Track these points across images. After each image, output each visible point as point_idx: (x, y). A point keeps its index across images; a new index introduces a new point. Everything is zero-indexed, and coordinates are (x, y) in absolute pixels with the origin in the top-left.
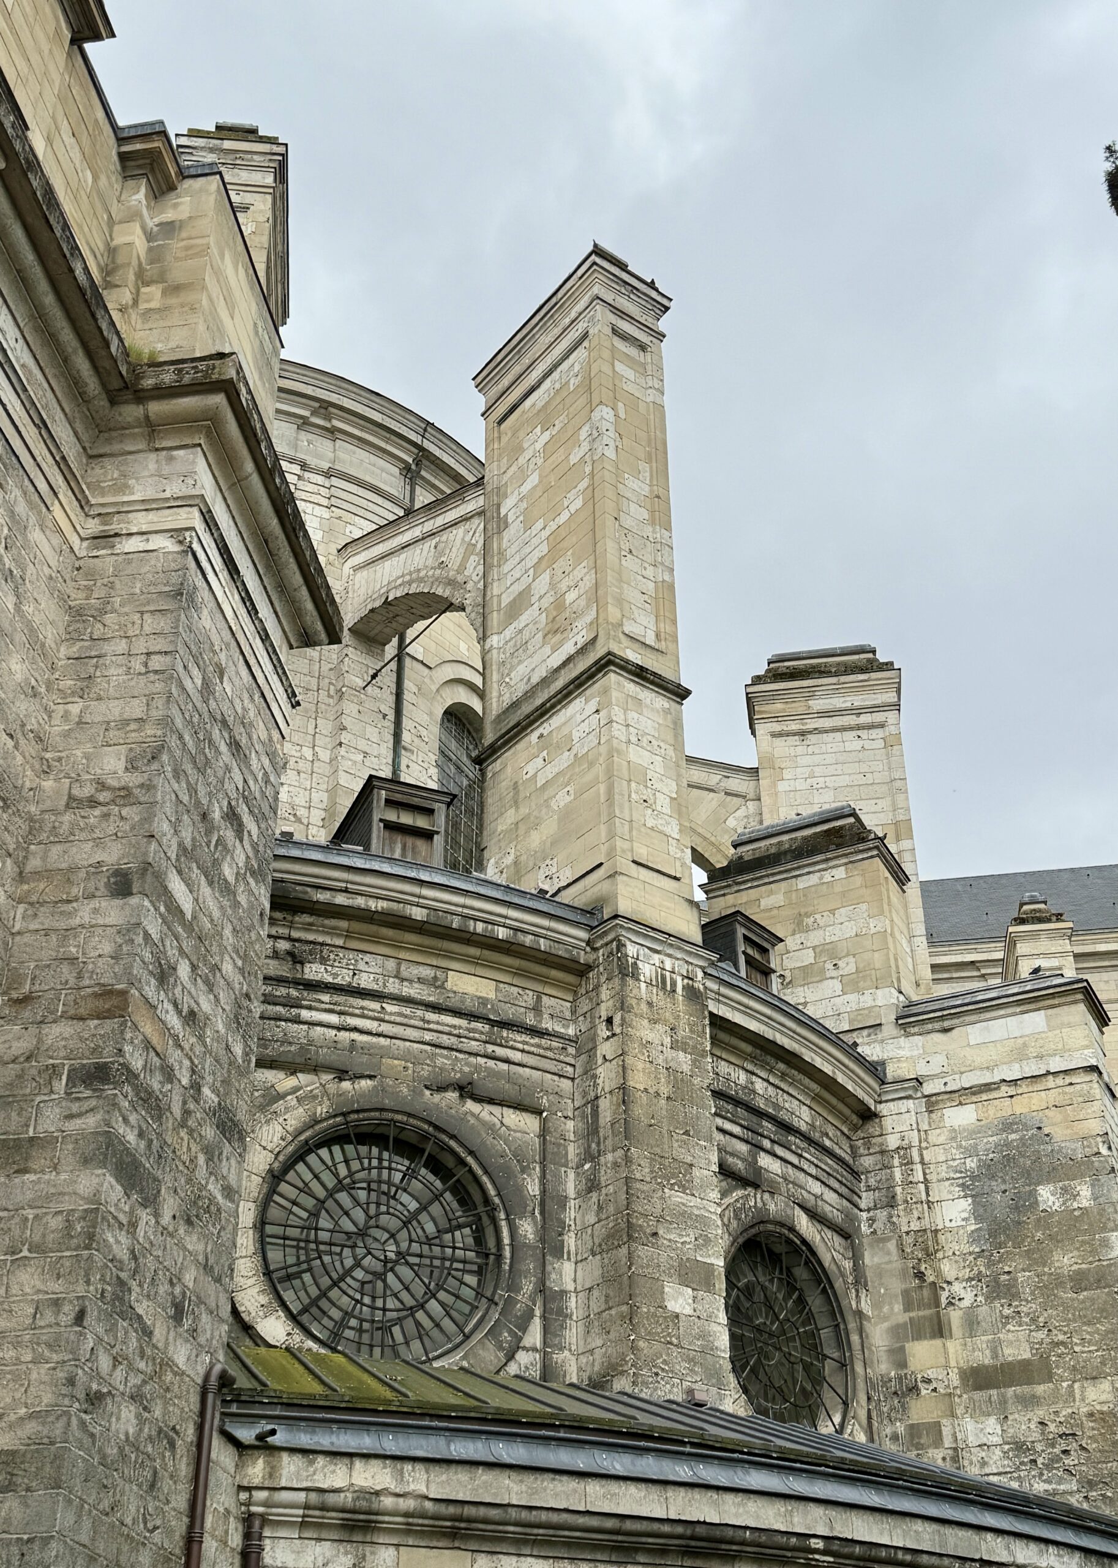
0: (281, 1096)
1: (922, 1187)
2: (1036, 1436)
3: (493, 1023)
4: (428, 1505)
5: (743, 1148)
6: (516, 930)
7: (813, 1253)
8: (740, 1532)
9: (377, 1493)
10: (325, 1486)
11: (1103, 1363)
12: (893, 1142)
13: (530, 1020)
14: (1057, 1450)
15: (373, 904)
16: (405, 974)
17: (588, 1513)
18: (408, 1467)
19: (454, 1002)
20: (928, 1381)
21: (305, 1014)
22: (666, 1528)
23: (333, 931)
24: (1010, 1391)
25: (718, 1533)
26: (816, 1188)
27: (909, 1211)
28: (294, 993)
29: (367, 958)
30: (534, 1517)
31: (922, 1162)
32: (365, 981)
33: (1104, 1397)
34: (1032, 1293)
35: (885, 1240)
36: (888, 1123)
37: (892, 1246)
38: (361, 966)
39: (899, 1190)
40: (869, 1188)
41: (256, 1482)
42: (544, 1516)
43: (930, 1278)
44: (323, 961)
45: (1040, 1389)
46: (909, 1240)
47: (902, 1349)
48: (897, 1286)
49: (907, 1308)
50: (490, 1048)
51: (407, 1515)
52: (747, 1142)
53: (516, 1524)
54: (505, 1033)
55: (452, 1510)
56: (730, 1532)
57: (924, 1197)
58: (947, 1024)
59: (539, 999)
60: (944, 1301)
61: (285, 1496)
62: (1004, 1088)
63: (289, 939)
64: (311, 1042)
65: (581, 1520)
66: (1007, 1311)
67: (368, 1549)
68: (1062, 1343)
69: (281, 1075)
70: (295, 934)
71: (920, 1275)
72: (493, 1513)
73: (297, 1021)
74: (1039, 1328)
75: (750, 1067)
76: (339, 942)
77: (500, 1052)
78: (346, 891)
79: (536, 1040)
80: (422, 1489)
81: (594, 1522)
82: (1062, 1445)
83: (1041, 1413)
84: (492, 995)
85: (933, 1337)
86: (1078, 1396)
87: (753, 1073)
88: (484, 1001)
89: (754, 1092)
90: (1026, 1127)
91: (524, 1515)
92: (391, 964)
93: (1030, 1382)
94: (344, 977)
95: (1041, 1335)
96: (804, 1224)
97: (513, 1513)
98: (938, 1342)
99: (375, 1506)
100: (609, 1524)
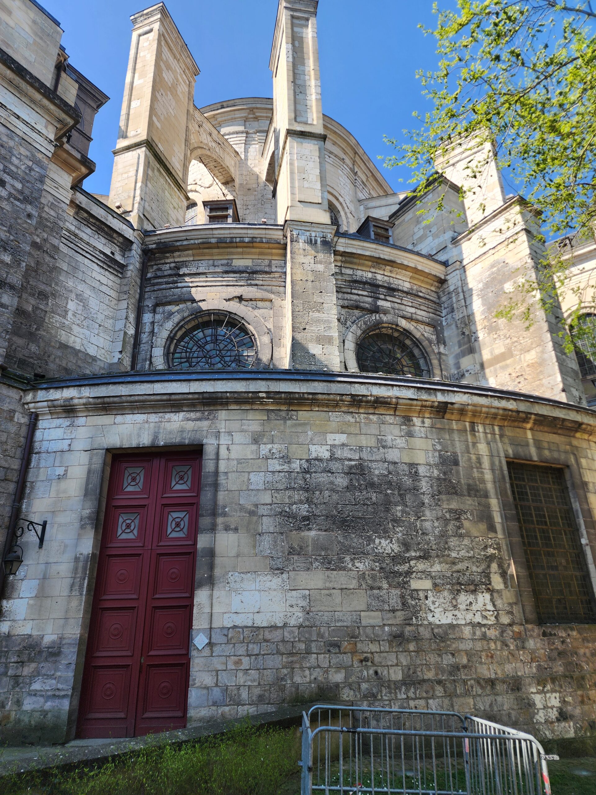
0: (173, 313)
1: (463, 301)
2: (508, 379)
3: (249, 273)
4: (91, 400)
5: (370, 300)
6: (253, 238)
7: (410, 333)
8: (225, 394)
9: (72, 399)
10: (52, 399)
11: (532, 344)
12: (452, 288)
13: (267, 269)
14: (516, 383)
15: (196, 242)
16: (216, 263)
17: (154, 394)
18: (83, 388)
19: (235, 269)
20: (467, 371)
21: (180, 285)
22: (190, 396)
23: (188, 256)
24: (498, 366)
25: (214, 395)
26: (413, 310)
27: (458, 311)
28: (175, 279)
29: (202, 262)
30: (132, 398)
31: (463, 292)
32: (201, 270)
33: (533, 357)
34: (504, 326)
35: (450, 325)
36: (450, 282)
37: (453, 326)
38: (200, 265)
39: (455, 305)
40: (445, 308)
41: (29, 401)
42: (136, 398)
43: (467, 333)
44: (187, 267)
45: (509, 362)
46: (459, 322)
47: (459, 362)
48: (455, 340)
49: (460, 347)
50: (249, 282)
51: (84, 404)
52: (371, 297)
53: (127, 402)
54: (255, 276)
55: (100, 400)
56: (220, 395)
57: (464, 304)
58: (469, 237)
59: (270, 262)
60: (473, 340)
61: (40, 404)
62: (491, 251)
63: (175, 262)
64: (182, 294)
65: (152, 397)
66: (495, 336)
67: (76, 419)
68: (516, 342)
69: (174, 306)
70: (176, 260)
71: (463, 333)
72: (116, 399)
73: (177, 288)
74: (507, 338)
75: (373, 270)
76: (191, 259)
77: (253, 282)
78: (187, 239)
79: (268, 276)
80: (88, 395)
81: (158, 397)
82: (518, 380)
83: (510, 370)
84: (250, 264)
85: (469, 354)
86: (523, 360)
87: (375, 273)
88: (247, 267)
89: (376, 279)
90: (499, 263)
91: (128, 398)
92: (211, 262)
93: (505, 360)
94: (194, 270)
95: (508, 341)
96: (403, 323)
97: (124, 398)
98: (471, 356)
99: (71, 403)
100: (165, 397)
